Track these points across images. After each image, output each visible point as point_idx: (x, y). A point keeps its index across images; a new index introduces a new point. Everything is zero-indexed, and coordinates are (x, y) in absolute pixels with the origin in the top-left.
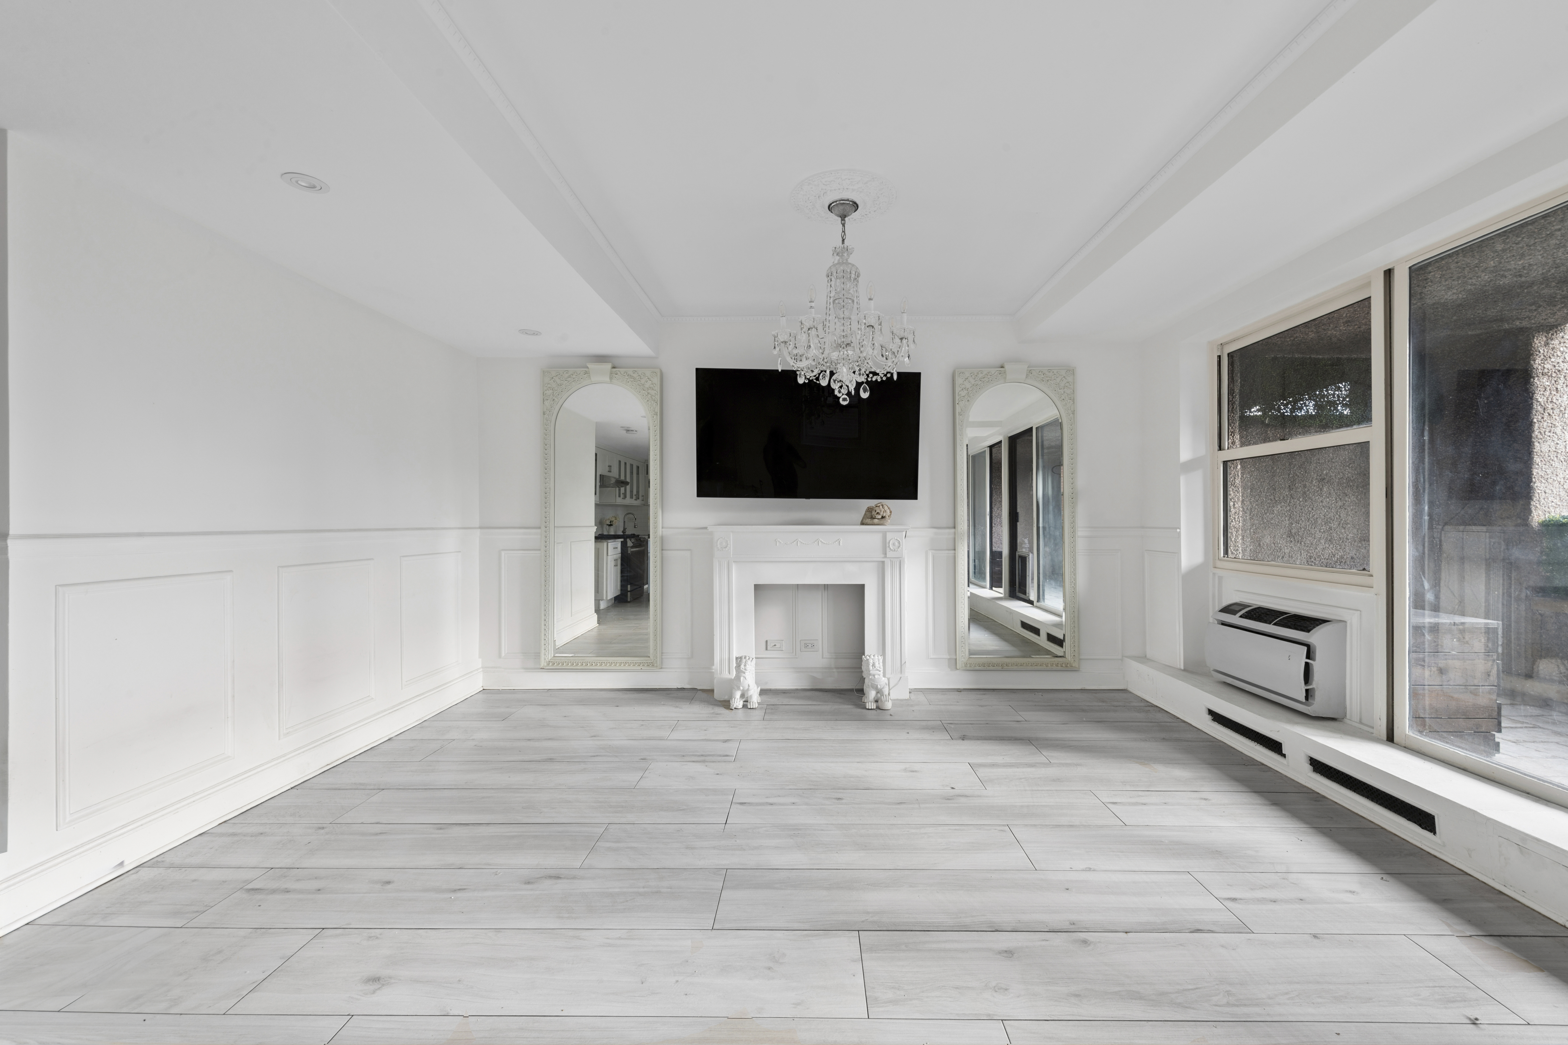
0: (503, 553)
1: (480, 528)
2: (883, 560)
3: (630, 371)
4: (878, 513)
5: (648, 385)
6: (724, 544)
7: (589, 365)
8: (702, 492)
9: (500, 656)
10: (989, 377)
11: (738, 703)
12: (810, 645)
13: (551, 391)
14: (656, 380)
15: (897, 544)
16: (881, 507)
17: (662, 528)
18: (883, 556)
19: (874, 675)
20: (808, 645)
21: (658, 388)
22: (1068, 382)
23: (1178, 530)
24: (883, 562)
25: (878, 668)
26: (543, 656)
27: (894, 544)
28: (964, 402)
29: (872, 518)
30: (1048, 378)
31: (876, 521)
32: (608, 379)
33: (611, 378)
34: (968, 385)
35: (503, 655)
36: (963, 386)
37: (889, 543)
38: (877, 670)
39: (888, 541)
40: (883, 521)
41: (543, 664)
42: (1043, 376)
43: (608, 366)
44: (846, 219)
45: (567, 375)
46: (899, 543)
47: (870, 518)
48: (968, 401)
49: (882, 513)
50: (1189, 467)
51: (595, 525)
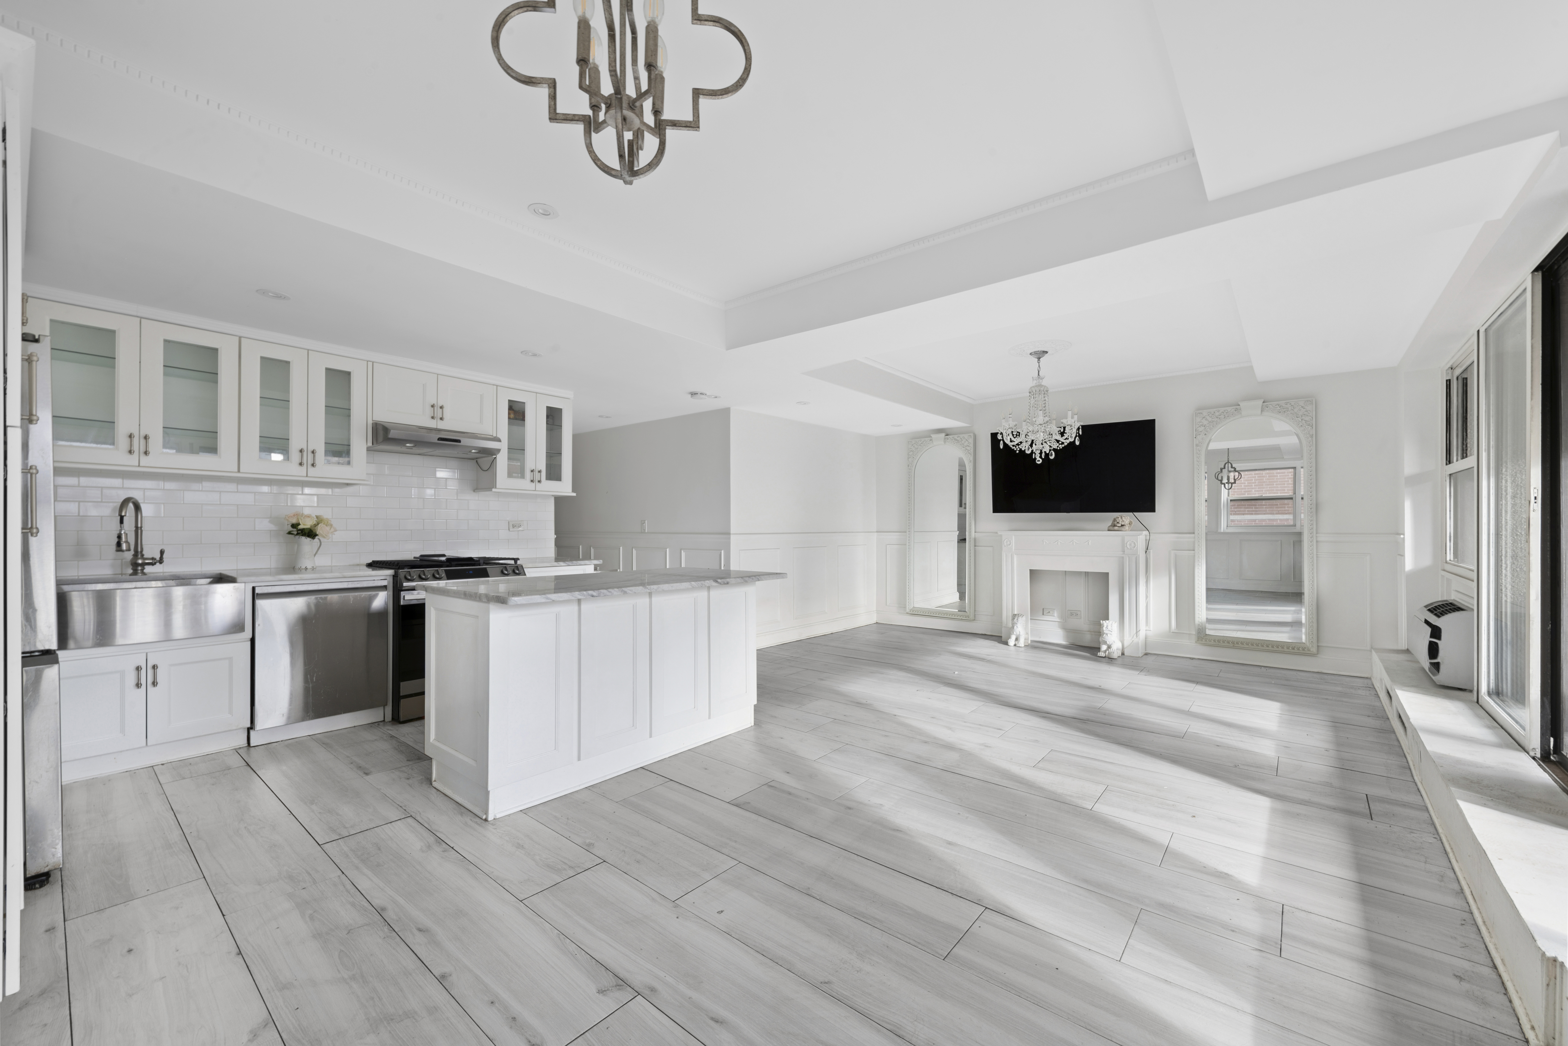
0: (888, 546)
1: (877, 532)
2: (1123, 556)
3: (956, 437)
4: (1118, 522)
5: (966, 444)
6: (1008, 543)
7: (932, 435)
8: (995, 510)
9: (886, 605)
10: (1225, 414)
11: (1012, 642)
12: (1074, 614)
13: (912, 453)
14: (971, 441)
15: (1133, 545)
16: (1120, 518)
17: (975, 532)
18: (1122, 553)
19: (1107, 634)
20: (1073, 614)
21: (972, 445)
22: (1306, 411)
23: (1402, 536)
24: (1123, 557)
25: (1110, 630)
26: (907, 607)
27: (1130, 545)
28: (1201, 436)
29: (1115, 526)
30: (1285, 410)
31: (1116, 528)
32: (943, 443)
33: (945, 442)
34: (1205, 422)
35: (888, 604)
36: (1201, 424)
37: (1127, 544)
38: (1109, 631)
39: (1125, 542)
40: (1122, 528)
41: (908, 611)
42: (1279, 409)
43: (943, 435)
44: (1040, 359)
45: (921, 442)
46: (1135, 544)
47: (1114, 527)
48: (1205, 434)
49: (1120, 522)
50: (1414, 481)
51: (958, 530)
